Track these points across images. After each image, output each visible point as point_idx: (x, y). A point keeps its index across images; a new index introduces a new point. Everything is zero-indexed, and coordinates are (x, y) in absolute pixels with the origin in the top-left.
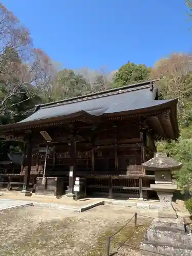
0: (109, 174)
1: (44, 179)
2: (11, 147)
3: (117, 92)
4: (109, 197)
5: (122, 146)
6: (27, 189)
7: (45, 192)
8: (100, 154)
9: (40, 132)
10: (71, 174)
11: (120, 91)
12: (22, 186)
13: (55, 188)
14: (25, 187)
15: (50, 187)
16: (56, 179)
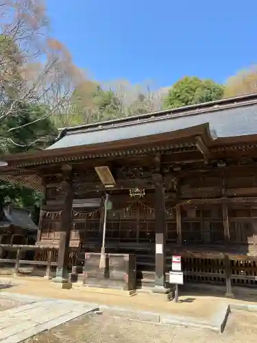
0: (223, 251)
1: (103, 257)
2: (7, 199)
3: (211, 109)
4: (227, 294)
5: (234, 200)
6: (64, 276)
7: (104, 282)
8: (192, 214)
9: (96, 168)
10: (159, 249)
11: (216, 106)
12: (54, 268)
13: (125, 275)
14: (59, 272)
15: (114, 273)
16: (126, 257)
